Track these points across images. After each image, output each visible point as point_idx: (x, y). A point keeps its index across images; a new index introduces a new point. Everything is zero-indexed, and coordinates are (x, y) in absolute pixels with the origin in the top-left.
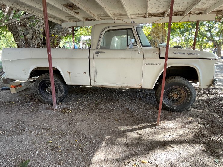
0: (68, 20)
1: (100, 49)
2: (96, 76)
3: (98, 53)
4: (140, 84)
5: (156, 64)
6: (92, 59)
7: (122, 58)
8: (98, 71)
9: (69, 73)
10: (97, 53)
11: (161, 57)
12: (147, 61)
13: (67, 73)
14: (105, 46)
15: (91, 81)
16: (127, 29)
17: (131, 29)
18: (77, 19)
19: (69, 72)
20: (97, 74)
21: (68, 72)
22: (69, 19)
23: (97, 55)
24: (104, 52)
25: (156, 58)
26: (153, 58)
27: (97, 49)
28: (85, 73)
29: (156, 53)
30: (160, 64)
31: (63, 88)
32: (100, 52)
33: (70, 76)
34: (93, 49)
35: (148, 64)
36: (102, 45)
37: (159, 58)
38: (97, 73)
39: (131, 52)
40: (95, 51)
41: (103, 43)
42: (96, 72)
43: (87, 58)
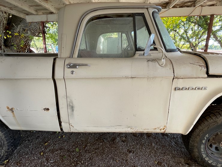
0: (34, 12)
1: (80, 56)
2: (72, 114)
3: (74, 66)
4: (162, 128)
5: (198, 89)
6: (60, 79)
7: (127, 78)
8: (75, 104)
9: (12, 110)
10: (71, 67)
11: (211, 73)
12: (180, 83)
13: (7, 110)
14: (88, 50)
15: (62, 124)
16: (133, 15)
17: (142, 15)
18: (48, 12)
19: (10, 108)
20: (73, 110)
21: (8, 108)
22: (36, 11)
23: (72, 72)
24: (86, 65)
25: (200, 76)
26: (195, 76)
27: (71, 56)
28: (48, 109)
29: (199, 65)
30: (205, 89)
31: (5, 137)
32: (79, 65)
33: (14, 116)
34: (62, 56)
35: (181, 88)
36: (83, 47)
37: (206, 76)
38: (75, 109)
39: (145, 63)
40: (67, 63)
41: (84, 43)
42: (72, 108)
43: (48, 79)
